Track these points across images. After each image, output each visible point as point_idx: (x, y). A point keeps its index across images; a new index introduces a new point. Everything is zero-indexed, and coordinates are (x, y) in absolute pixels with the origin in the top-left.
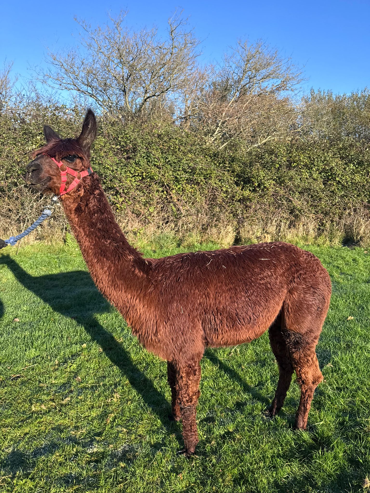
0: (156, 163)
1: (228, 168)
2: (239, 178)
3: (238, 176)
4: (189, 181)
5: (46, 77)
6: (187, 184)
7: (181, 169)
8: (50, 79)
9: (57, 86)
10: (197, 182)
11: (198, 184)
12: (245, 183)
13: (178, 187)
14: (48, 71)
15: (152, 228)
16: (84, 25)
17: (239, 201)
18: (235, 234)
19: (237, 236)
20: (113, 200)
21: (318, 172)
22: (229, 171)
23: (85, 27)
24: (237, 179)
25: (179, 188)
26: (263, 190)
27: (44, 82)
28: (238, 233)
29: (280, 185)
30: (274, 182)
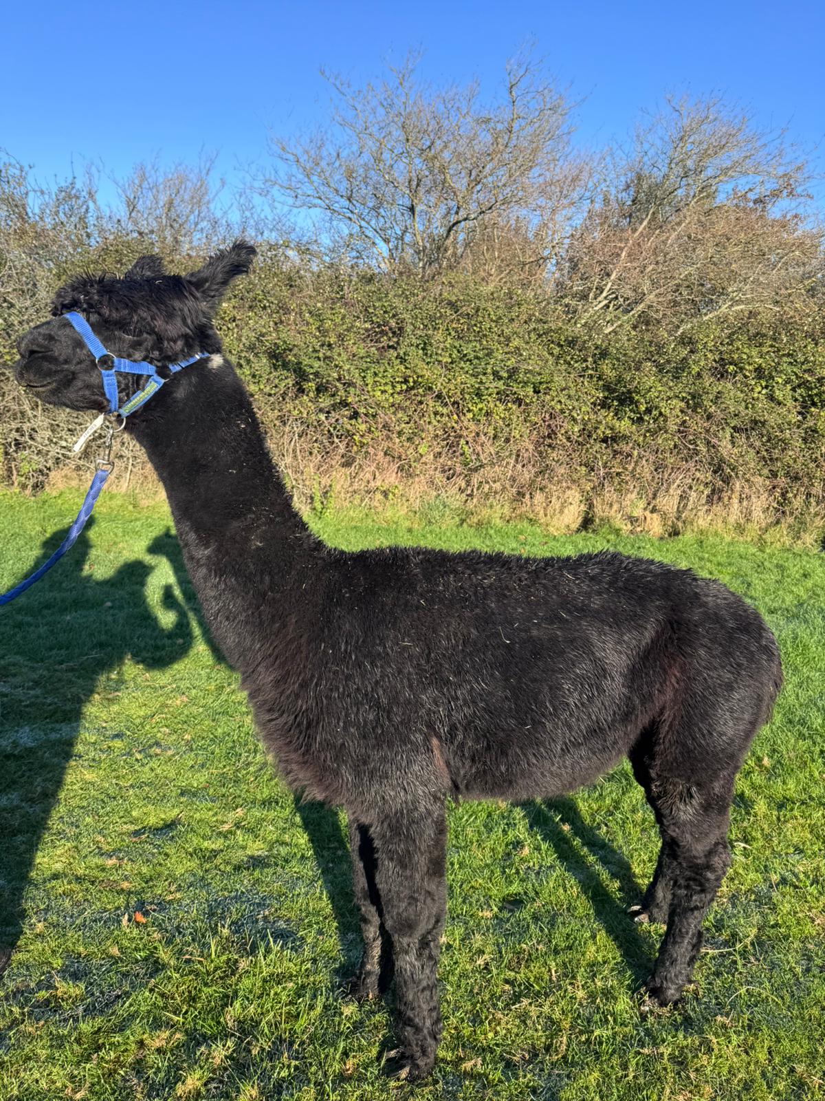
0: (440, 358)
1: (590, 372)
2: (610, 393)
3: (607, 387)
4: (502, 397)
5: (268, 184)
6: (498, 403)
7: (489, 371)
8: (277, 187)
9: (290, 201)
10: (517, 399)
11: (519, 402)
12: (622, 402)
13: (480, 406)
14: (273, 172)
15: (419, 486)
16: (338, 83)
17: (605, 440)
18: (583, 507)
19: (588, 513)
20: (349, 427)
21: (789, 387)
22: (591, 376)
23: (339, 86)
24: (606, 394)
25: (481, 410)
26: (655, 420)
27: (264, 193)
28: (591, 506)
29: (694, 411)
30: (683, 404)
